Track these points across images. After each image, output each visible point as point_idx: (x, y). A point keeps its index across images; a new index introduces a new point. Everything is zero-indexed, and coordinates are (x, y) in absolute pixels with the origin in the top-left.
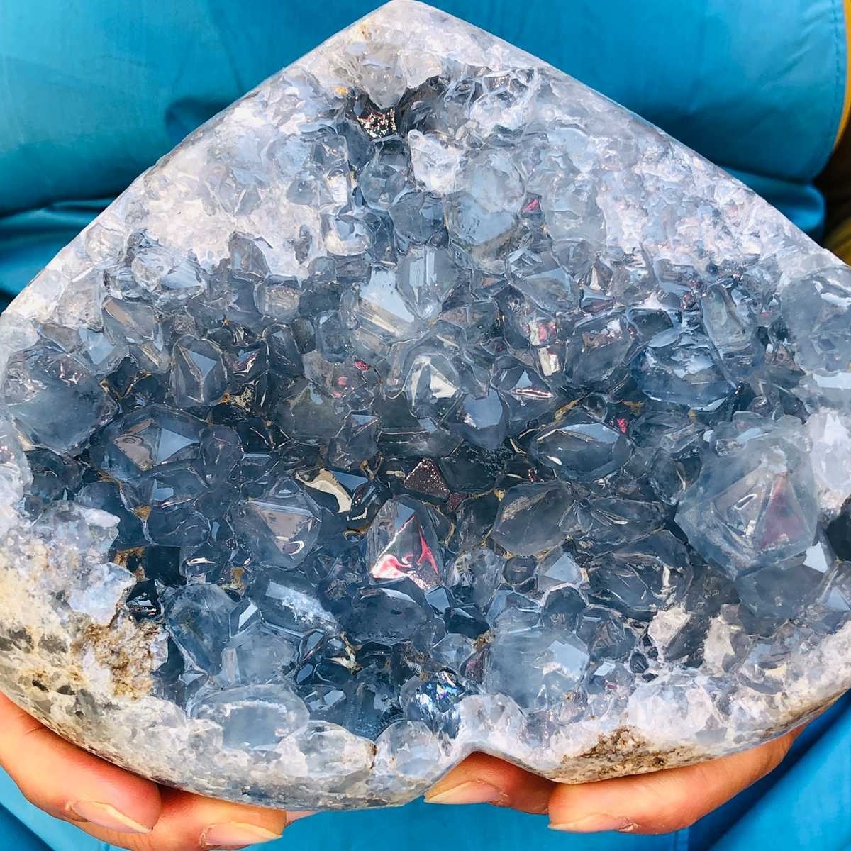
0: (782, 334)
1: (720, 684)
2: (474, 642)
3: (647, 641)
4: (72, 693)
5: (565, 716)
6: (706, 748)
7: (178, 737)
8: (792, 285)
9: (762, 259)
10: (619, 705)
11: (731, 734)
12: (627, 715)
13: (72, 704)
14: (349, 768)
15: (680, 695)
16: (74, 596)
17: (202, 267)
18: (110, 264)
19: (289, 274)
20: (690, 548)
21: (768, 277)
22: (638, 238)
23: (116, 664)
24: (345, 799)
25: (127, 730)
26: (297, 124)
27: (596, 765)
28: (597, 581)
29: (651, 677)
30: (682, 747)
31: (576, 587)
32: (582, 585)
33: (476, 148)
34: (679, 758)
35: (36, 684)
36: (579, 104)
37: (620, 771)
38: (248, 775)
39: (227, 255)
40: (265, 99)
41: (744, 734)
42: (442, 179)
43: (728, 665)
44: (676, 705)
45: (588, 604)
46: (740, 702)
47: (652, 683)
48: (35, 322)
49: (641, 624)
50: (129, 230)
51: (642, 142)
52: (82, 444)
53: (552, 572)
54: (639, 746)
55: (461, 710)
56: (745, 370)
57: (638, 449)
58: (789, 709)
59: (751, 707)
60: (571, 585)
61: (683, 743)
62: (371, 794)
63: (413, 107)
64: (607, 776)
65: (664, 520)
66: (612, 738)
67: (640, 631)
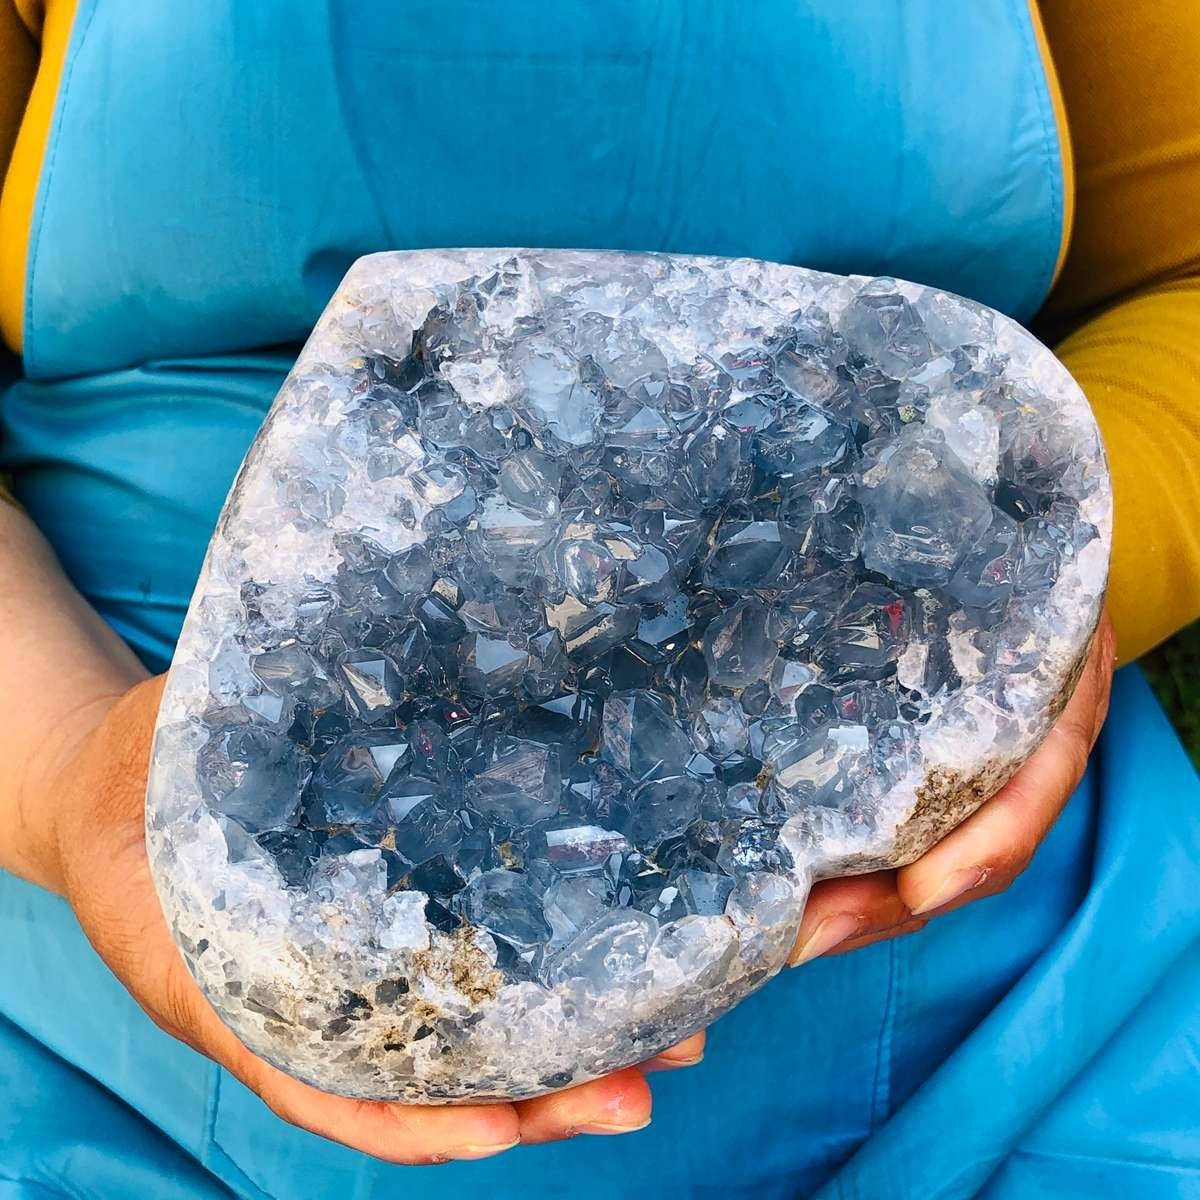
0: (859, 364)
1: (988, 684)
2: (755, 783)
3: (904, 690)
4: (431, 1031)
5: (876, 791)
6: (1009, 752)
7: (551, 1011)
8: (844, 318)
9: (803, 311)
10: (916, 755)
11: (1023, 724)
12: (927, 761)
13: (435, 1043)
14: (719, 949)
15: (961, 713)
16: (383, 938)
17: (324, 582)
18: (234, 629)
19: (406, 546)
20: (893, 584)
21: (818, 323)
22: (693, 348)
23: (456, 978)
24: (730, 987)
25: (499, 1036)
26: (337, 411)
27: (926, 823)
28: (829, 665)
29: (927, 717)
30: (990, 762)
31: (813, 682)
32: (818, 678)
33: (507, 349)
34: (993, 776)
35: (388, 1047)
36: (572, 265)
37: (950, 820)
38: (632, 1013)
39: (341, 560)
40: (295, 406)
41: (1033, 718)
42: (495, 390)
43: (985, 666)
44: (962, 724)
45: (834, 689)
46: (1014, 691)
47: (930, 723)
48: (194, 719)
49: (889, 680)
50: (236, 588)
51: (646, 269)
52: (297, 810)
53: (787, 682)
54: (953, 780)
55: (785, 840)
56: (848, 411)
57: (796, 530)
58: (1058, 672)
59: (1025, 691)
60: (807, 684)
61: (988, 757)
62: (749, 968)
63: (429, 345)
64: (941, 834)
65: (856, 576)
66: (927, 787)
67: (892, 686)
